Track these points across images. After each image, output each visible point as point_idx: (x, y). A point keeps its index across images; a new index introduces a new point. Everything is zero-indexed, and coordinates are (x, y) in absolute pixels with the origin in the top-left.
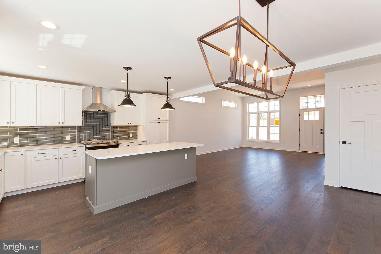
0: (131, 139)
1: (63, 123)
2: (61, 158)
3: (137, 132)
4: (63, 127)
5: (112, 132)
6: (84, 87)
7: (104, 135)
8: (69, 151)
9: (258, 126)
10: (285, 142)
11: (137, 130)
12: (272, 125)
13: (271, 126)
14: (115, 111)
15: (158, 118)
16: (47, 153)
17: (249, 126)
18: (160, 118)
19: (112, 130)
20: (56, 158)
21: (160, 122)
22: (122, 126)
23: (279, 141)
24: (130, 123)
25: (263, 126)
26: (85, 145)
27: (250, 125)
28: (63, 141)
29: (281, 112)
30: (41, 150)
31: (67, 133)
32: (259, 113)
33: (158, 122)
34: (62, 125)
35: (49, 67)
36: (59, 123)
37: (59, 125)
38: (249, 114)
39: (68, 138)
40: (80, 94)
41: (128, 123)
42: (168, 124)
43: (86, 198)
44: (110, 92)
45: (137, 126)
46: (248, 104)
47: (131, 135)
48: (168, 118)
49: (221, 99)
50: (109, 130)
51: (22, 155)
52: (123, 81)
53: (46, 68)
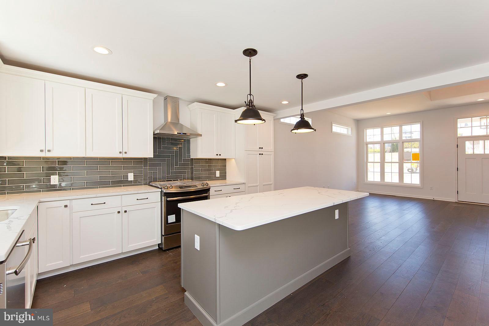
0: (217, 179)
1: (126, 153)
2: (126, 212)
3: (225, 169)
4: (124, 159)
5: (192, 168)
6: (155, 95)
7: (180, 173)
8: (137, 199)
9: (383, 162)
10: (431, 187)
11: (225, 166)
12: (407, 160)
13: (405, 161)
14: (201, 135)
15: (259, 148)
16: (105, 203)
17: (367, 162)
18: (262, 148)
19: (192, 165)
20: (119, 212)
21: (262, 154)
22: (206, 159)
23: (420, 185)
24: (220, 155)
25: (391, 162)
26: (161, 189)
27: (369, 161)
28: (123, 182)
29: (423, 141)
30: (96, 197)
31: (130, 169)
32: (384, 143)
33: (260, 154)
34: (125, 156)
35: (111, 52)
36: (120, 153)
37: (121, 156)
38: (367, 144)
39: (131, 177)
40: (149, 106)
41: (217, 155)
42: (272, 157)
43: (186, 293)
44: (190, 106)
45: (225, 160)
46: (365, 130)
47: (218, 174)
48: (272, 147)
49: (331, 123)
50: (188, 165)
51: (66, 206)
52: (221, 84)
53: (106, 52)
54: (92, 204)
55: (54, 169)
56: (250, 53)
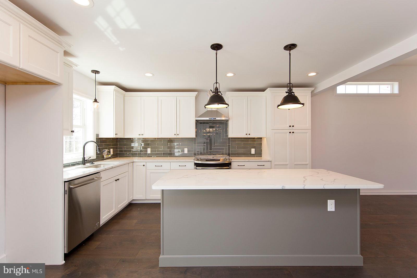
1: (178, 135)
3: (261, 147)
4: (182, 138)
5: (229, 146)
6: (196, 93)
7: (220, 149)
11: (261, 144)
15: (290, 126)
16: (162, 166)
18: (293, 126)
19: (229, 143)
21: (293, 132)
22: (242, 138)
24: (249, 134)
26: (194, 160)
31: (185, 145)
33: (290, 133)
34: (178, 137)
35: (153, 75)
36: (175, 135)
37: (175, 137)
39: (186, 151)
40: (193, 101)
41: (246, 134)
42: (308, 135)
45: (261, 138)
47: (253, 151)
48: (308, 124)
50: (226, 143)
51: (144, 165)
52: (230, 75)
53: (151, 75)
54: (155, 166)
55: (148, 144)
56: (217, 47)
